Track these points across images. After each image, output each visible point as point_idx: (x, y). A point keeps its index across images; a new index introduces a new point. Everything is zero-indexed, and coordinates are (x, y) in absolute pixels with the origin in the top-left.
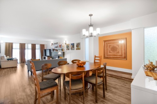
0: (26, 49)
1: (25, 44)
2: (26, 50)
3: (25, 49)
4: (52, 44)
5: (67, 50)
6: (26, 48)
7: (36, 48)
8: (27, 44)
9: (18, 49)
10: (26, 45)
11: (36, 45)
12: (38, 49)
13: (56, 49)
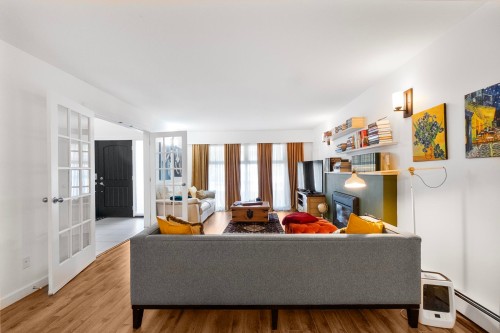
0: (244, 162)
1: (238, 145)
2: (242, 166)
3: (239, 163)
4: (328, 134)
5: (416, 159)
6: (242, 159)
7: (275, 157)
8: (247, 145)
9: (220, 163)
10: (242, 148)
11: (274, 147)
12: (280, 162)
13: (344, 156)
